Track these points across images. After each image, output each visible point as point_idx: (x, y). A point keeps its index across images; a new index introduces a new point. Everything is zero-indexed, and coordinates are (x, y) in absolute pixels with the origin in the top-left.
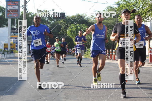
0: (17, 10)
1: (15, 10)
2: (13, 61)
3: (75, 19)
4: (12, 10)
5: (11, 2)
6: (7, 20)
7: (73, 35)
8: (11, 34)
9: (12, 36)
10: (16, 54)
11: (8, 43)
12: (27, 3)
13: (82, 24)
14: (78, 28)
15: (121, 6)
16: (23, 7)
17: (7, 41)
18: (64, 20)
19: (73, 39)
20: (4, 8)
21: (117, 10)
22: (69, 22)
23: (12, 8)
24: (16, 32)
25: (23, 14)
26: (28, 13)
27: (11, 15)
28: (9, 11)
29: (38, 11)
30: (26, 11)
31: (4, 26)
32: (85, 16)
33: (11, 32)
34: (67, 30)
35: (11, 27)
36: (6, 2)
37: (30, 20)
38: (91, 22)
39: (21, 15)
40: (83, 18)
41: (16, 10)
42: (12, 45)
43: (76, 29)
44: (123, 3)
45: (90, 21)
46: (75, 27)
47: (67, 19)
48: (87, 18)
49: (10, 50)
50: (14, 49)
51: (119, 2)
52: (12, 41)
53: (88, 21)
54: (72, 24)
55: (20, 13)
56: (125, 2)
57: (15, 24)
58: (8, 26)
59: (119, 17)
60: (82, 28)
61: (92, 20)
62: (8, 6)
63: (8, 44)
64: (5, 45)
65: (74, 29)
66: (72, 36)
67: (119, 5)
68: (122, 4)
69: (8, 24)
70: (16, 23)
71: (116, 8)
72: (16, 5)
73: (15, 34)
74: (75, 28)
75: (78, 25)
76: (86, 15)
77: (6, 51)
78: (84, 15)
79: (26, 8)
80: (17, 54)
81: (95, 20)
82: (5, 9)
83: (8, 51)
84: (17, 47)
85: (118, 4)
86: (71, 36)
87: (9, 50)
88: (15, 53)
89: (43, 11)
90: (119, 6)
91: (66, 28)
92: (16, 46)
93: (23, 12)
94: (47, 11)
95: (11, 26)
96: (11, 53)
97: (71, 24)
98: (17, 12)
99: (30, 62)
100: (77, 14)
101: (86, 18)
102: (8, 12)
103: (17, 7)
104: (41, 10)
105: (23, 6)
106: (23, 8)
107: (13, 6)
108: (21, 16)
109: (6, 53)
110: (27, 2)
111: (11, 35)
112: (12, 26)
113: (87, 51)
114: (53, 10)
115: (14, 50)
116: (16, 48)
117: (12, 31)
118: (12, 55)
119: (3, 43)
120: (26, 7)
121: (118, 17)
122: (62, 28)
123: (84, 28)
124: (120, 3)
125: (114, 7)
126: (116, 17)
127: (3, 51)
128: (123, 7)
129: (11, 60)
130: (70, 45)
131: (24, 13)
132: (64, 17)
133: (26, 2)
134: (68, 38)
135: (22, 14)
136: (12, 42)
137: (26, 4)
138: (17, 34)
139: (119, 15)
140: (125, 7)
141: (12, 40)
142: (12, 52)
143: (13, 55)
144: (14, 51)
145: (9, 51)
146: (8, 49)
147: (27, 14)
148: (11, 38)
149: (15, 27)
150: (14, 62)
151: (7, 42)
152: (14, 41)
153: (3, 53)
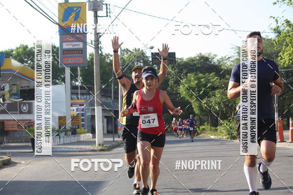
0: (82, 51)
1: (77, 50)
2: (77, 149)
3: (195, 65)
4: (72, 50)
5: (69, 36)
6: (63, 70)
7: (192, 95)
8: (71, 97)
9: (73, 101)
10: (83, 137)
11: (65, 115)
12: (100, 36)
13: (208, 72)
14: (200, 82)
15: (283, 35)
16: (93, 44)
17: (65, 111)
18: (173, 67)
19: (193, 104)
20: (55, 47)
21: (276, 43)
22: (182, 70)
23: (71, 47)
24: (80, 94)
25: (93, 59)
26: (104, 54)
27: (70, 61)
28: (66, 52)
29: (123, 51)
30: (100, 52)
31: (57, 81)
32: (213, 58)
33: (72, 94)
34: (179, 86)
35: (71, 85)
36: (59, 36)
37: (107, 69)
38: (226, 68)
39: (89, 60)
40: (210, 62)
41: (79, 50)
42: (74, 118)
43: (197, 84)
44: (287, 29)
45: (223, 67)
46: (195, 80)
47: (179, 65)
48: (218, 61)
49: (71, 128)
50: (78, 126)
51: (278, 27)
52: (74, 110)
53: (220, 66)
54: (189, 74)
55: (88, 56)
56: (290, 27)
57: (78, 77)
58: (65, 82)
59: (280, 56)
60: (209, 80)
61: (228, 65)
62: (64, 44)
63: (65, 117)
64: (60, 118)
65: (194, 83)
66: (190, 97)
67: (279, 33)
68: (284, 31)
69: (65, 77)
70: (81, 76)
71: (273, 39)
72: (80, 41)
73: (79, 97)
74: (196, 82)
75: (201, 75)
76: (215, 55)
77: (63, 131)
78: (212, 55)
79: (100, 45)
80: (83, 135)
81: (232, 63)
82: (58, 49)
83: (66, 131)
84: (84, 123)
85: (277, 31)
86: (187, 98)
87: (69, 128)
88: (81, 133)
89: (131, 50)
90: (278, 36)
91: (177, 83)
92: (82, 121)
93: (94, 53)
94: (141, 50)
95: (71, 83)
96: (72, 134)
97: (186, 74)
98: (82, 53)
99: (110, 151)
100: (198, 54)
101: (215, 60)
102: (63, 54)
103: (80, 45)
104: (127, 50)
105: (93, 42)
106: (94, 46)
107: (73, 43)
108: (89, 62)
109: (62, 135)
110: (101, 34)
111: (72, 99)
112: (73, 82)
113: (221, 124)
114: (152, 48)
115: (78, 128)
116: (82, 124)
117: (73, 91)
118: (74, 139)
119: (57, 115)
120: (98, 44)
121: (278, 57)
122: (171, 82)
123: (212, 80)
124: (281, 29)
125: (270, 38)
126: (274, 58)
127: (57, 131)
128: (286, 36)
129: (73, 148)
130: (187, 114)
131: (96, 57)
132: (172, 60)
133: (98, 36)
134: (183, 101)
135: (91, 57)
136: (75, 113)
137: (98, 39)
138: (82, 97)
139: (280, 52)
140: (290, 36)
141: (75, 108)
142: (74, 132)
143: (76, 138)
144: (78, 130)
145: (69, 130)
146: (67, 127)
147: (101, 58)
148: (72, 106)
149: (78, 84)
150: (79, 151)
151: (64, 113)
152: (77, 111)
153: (58, 135)
